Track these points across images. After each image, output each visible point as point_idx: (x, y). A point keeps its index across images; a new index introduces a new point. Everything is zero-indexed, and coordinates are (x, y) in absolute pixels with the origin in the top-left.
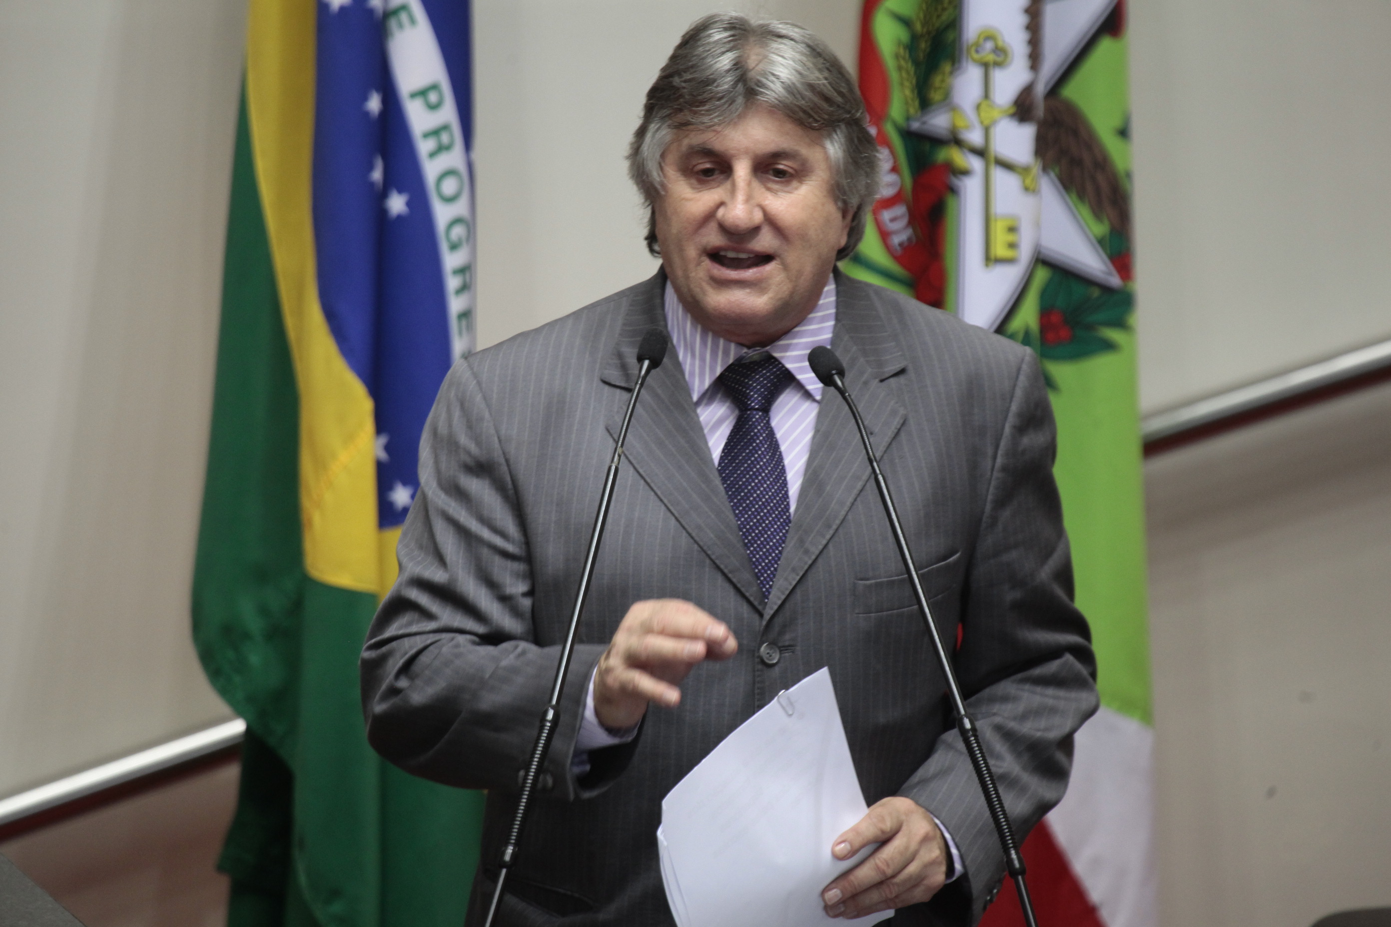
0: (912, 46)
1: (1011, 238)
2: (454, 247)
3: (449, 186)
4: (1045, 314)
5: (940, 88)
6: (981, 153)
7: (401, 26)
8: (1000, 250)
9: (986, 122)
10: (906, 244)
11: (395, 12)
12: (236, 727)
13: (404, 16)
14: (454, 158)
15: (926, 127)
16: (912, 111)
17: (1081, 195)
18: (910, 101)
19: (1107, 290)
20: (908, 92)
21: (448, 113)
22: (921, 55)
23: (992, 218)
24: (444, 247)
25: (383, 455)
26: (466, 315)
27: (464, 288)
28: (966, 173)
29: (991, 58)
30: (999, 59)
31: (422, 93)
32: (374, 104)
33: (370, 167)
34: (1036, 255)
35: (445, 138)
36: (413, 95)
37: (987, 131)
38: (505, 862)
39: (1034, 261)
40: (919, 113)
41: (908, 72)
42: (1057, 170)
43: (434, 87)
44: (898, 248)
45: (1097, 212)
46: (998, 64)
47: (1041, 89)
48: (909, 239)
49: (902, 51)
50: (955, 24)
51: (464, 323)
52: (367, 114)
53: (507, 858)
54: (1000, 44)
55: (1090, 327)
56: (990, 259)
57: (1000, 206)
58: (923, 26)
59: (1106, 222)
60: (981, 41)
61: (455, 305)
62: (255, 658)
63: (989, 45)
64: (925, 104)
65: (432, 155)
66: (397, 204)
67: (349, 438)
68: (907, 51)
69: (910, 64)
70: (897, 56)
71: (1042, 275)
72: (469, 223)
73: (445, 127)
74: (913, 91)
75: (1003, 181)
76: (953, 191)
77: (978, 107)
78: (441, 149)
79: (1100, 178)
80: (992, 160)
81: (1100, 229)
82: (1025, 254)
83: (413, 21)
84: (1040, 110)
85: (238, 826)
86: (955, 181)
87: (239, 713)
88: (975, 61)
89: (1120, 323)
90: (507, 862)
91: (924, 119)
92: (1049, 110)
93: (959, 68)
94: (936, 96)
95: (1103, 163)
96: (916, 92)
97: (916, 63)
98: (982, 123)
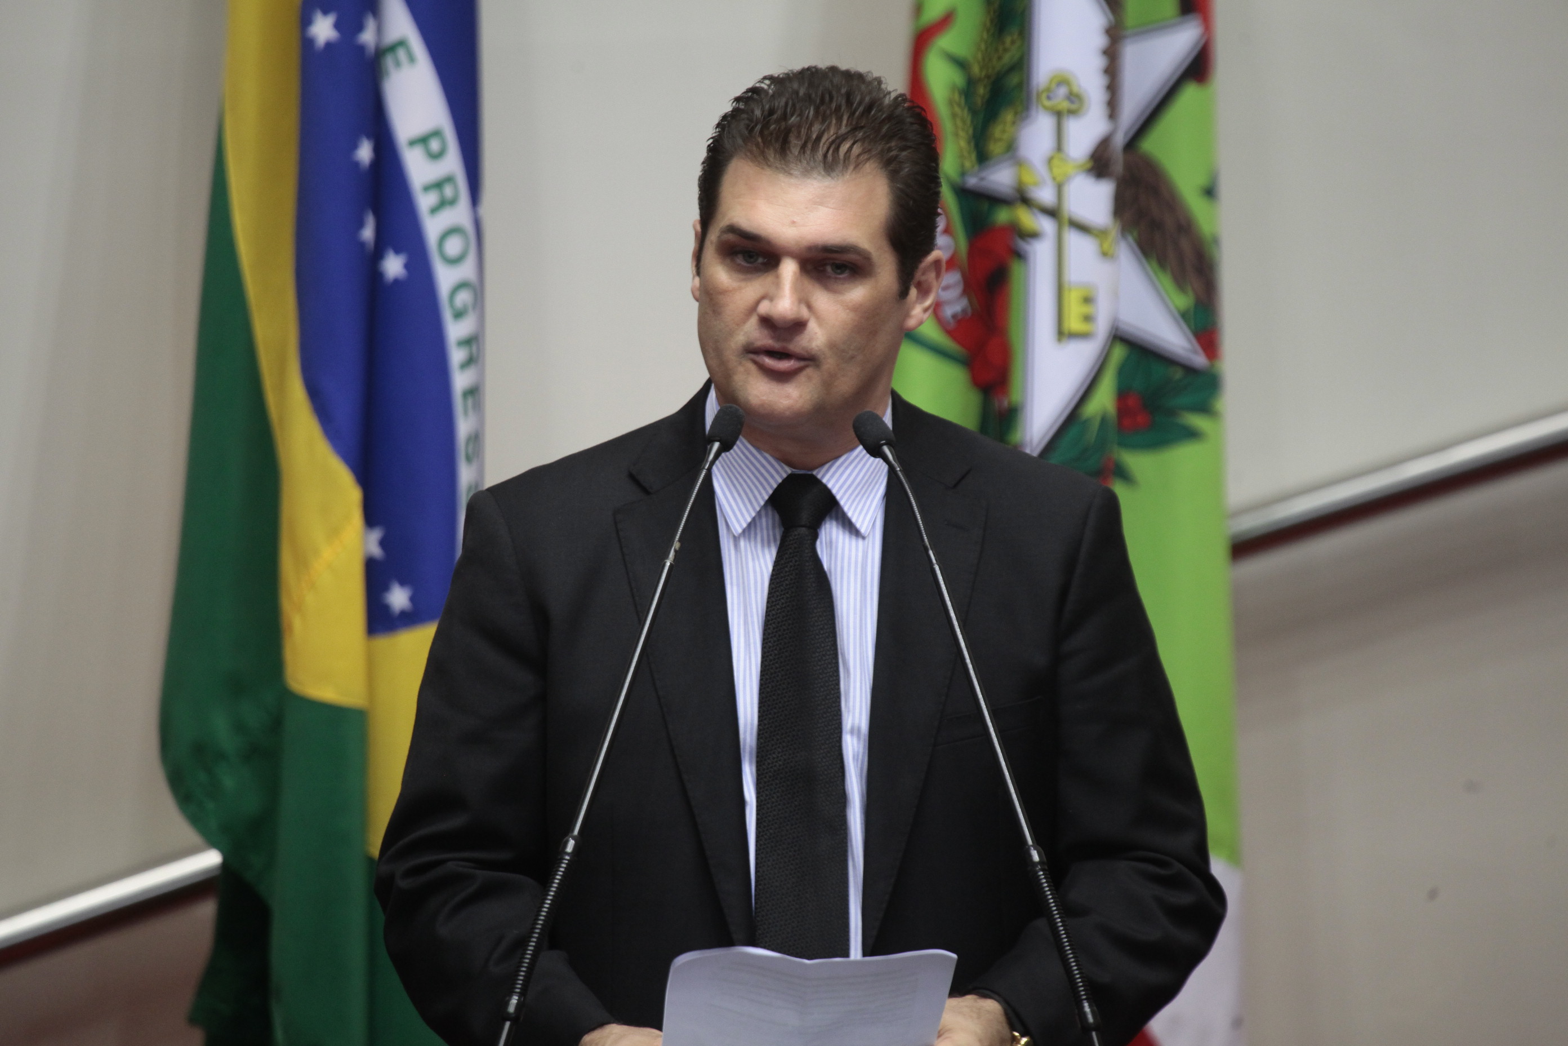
0: (967, 92)
1: (1086, 309)
2: (459, 315)
3: (453, 246)
4: (1122, 396)
5: (1000, 140)
6: (1053, 213)
7: (398, 64)
8: (1074, 324)
9: (1059, 179)
10: (960, 317)
11: (392, 48)
12: (210, 859)
13: (401, 53)
14: (460, 214)
15: (984, 184)
16: (967, 164)
17: (1162, 262)
18: (965, 154)
19: (1190, 370)
20: (963, 143)
21: (452, 163)
22: (979, 101)
23: (1066, 286)
24: (447, 315)
25: (376, 551)
26: (473, 392)
27: (470, 361)
28: (1034, 235)
29: (1065, 105)
30: (1073, 107)
31: (423, 140)
32: (365, 153)
33: (360, 225)
34: (1114, 331)
35: (448, 191)
36: (412, 143)
37: (1059, 188)
38: (509, 1014)
39: (1111, 338)
40: (976, 167)
41: (964, 122)
42: (1135, 234)
43: (437, 133)
44: (952, 321)
45: (1180, 281)
46: (1073, 112)
47: (1120, 140)
48: (964, 311)
49: (956, 96)
50: (1022, 64)
51: (470, 402)
52: (357, 164)
53: (511, 1009)
54: (1075, 89)
55: (1172, 412)
56: (1062, 334)
57: (1074, 274)
58: (981, 69)
59: (1191, 293)
60: (1053, 85)
61: (460, 381)
62: (229, 782)
63: (1062, 91)
64: (983, 157)
65: (434, 210)
66: (393, 266)
67: (334, 532)
68: (963, 97)
69: (966, 111)
70: (951, 103)
71: (1119, 353)
72: (477, 288)
73: (449, 179)
74: (969, 143)
75: (1077, 245)
76: (1020, 256)
77: (1050, 161)
78: (443, 204)
79: (1185, 244)
80: (1066, 221)
81: (1183, 301)
82: (1102, 329)
83: (412, 59)
84: (1118, 166)
85: (212, 972)
86: (1022, 245)
87: (212, 843)
88: (1046, 108)
89: (1205, 408)
90: (511, 1014)
91: (984, 174)
92: (1128, 166)
93: (1027, 117)
94: (995, 148)
95: (1186, 227)
96: (972, 144)
97: (973, 112)
98: (1054, 179)
